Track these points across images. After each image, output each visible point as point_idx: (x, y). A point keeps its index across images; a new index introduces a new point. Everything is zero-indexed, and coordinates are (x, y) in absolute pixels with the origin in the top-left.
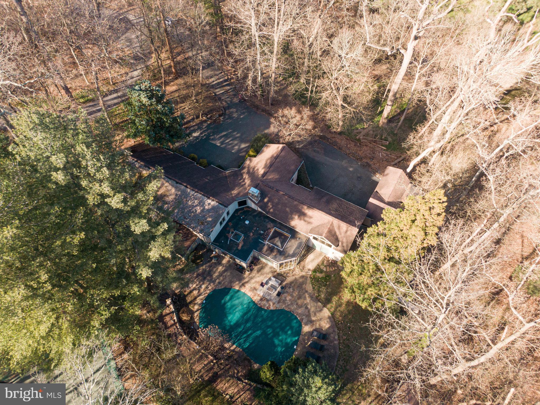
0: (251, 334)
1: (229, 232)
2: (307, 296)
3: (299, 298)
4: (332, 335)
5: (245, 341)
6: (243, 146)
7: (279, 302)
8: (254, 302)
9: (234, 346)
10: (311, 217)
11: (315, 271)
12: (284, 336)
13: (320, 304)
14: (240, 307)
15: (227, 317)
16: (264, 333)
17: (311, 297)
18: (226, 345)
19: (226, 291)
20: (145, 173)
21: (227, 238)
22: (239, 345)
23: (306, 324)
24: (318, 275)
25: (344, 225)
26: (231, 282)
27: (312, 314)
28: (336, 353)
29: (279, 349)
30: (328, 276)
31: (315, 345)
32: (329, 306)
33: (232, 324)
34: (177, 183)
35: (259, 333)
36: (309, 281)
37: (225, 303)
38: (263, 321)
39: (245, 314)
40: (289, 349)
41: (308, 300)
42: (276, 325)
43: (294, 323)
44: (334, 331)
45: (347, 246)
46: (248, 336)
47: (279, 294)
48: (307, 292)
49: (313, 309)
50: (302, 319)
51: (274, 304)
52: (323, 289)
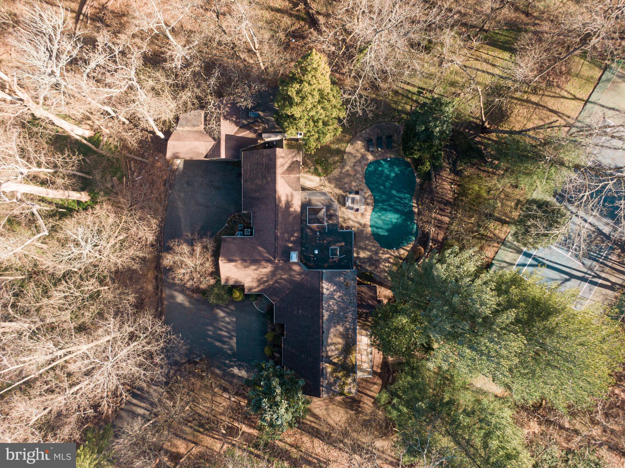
0: (398, 197)
1: (335, 261)
2: (344, 170)
3: (349, 175)
4: (364, 136)
5: (405, 199)
6: (222, 314)
7: (362, 190)
8: (373, 209)
9: (414, 204)
10: (287, 196)
11: (319, 175)
12: (386, 171)
13: (345, 157)
14: (383, 217)
15: (396, 223)
16: (391, 188)
17: (343, 167)
18: (416, 210)
19: (376, 236)
20: (329, 369)
21: (340, 260)
22: (410, 200)
23: (367, 159)
24: (320, 170)
25: (279, 162)
26: (367, 238)
27: (357, 159)
28: (376, 127)
29: (397, 170)
30: (317, 162)
31: (379, 145)
32: (343, 149)
33: (398, 216)
34: (323, 332)
35: (394, 192)
36: (330, 176)
37: (387, 230)
38: (383, 193)
39: (385, 210)
40: (392, 163)
41: (347, 168)
42: (381, 182)
43: (372, 168)
44: (360, 136)
45: (293, 152)
46: (401, 198)
47: (357, 193)
48: (341, 172)
49: (353, 160)
50: (365, 165)
51: (365, 193)
52: (331, 160)
